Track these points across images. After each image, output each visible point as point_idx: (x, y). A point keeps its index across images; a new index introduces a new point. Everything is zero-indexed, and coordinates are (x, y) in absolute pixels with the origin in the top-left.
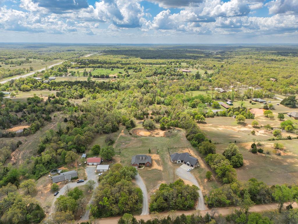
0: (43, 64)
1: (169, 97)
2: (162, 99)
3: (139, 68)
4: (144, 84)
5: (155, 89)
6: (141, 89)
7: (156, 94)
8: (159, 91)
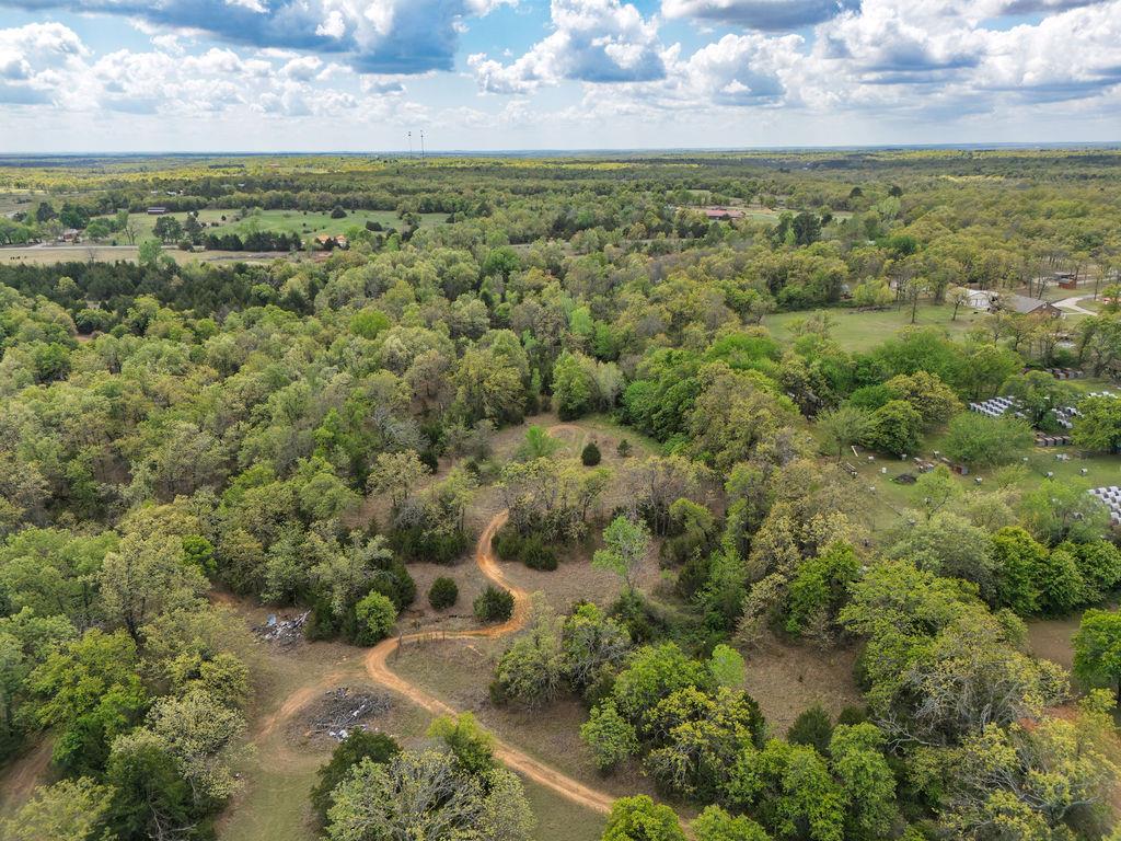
0: (20, 202)
1: (661, 353)
2: (608, 376)
3: (477, 206)
4: (482, 276)
5: (553, 302)
6: (458, 303)
7: (562, 332)
8: (581, 312)
